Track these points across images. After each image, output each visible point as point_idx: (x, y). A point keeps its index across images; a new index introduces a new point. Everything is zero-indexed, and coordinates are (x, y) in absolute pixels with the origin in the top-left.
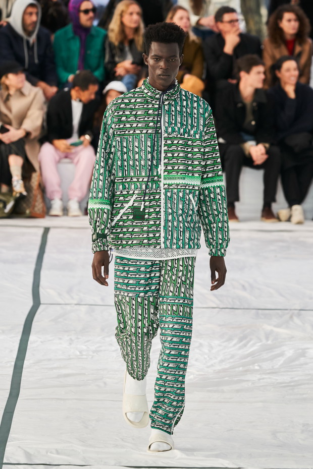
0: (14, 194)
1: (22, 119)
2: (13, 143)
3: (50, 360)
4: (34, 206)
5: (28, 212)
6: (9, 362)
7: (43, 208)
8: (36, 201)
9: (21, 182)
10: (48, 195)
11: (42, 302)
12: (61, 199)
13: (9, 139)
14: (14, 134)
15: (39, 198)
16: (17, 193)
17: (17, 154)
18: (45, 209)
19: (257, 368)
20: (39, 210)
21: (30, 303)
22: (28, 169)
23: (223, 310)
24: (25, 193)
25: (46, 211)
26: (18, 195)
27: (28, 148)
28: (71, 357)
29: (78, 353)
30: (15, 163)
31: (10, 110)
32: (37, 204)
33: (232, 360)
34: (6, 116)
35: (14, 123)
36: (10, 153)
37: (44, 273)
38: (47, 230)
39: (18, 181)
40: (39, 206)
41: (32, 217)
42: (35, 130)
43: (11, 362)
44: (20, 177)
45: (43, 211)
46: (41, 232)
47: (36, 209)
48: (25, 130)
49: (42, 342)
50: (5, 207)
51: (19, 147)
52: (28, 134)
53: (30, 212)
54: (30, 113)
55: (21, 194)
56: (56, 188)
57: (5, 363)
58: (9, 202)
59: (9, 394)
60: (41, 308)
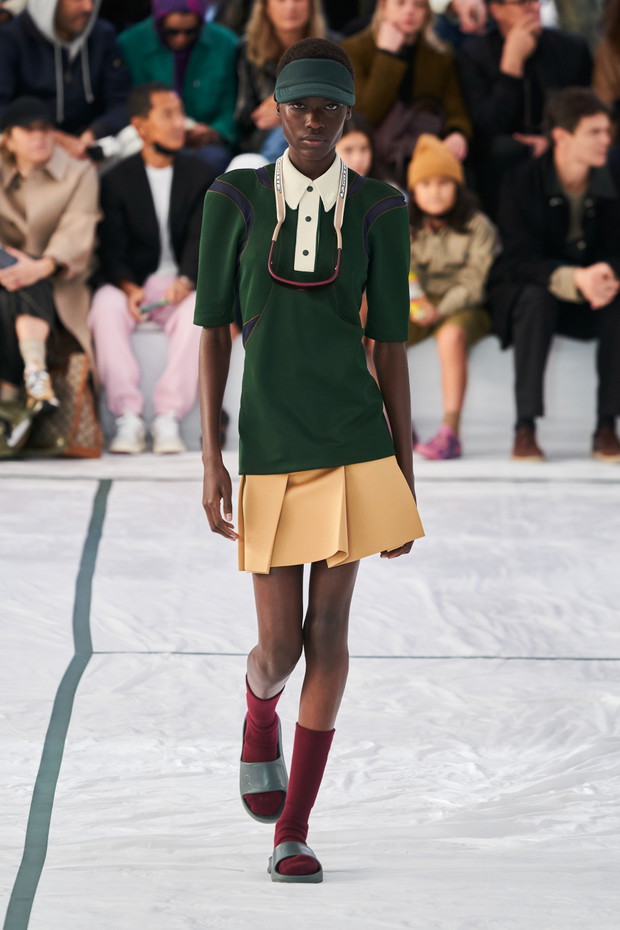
0: (30, 402)
2: (25, 289)
3: (114, 779)
4: (76, 432)
5: (60, 442)
6: (19, 785)
7: (96, 433)
8: (78, 419)
9: (45, 376)
11: (94, 650)
12: (141, 416)
13: (17, 281)
14: (27, 270)
15: (87, 411)
16: (36, 401)
17: (34, 313)
18: (101, 438)
19: (588, 792)
20: (86, 439)
21: (69, 652)
22: (62, 346)
23: (510, 661)
24: (54, 402)
25: (103, 444)
26: (39, 407)
27: (62, 303)
28: (163, 772)
29: (180, 764)
30: (31, 334)
31: (23, 214)
32: (82, 426)
33: (530, 776)
35: (30, 243)
36: (20, 311)
37: (98, 583)
38: (105, 486)
39: (37, 374)
40: (86, 431)
41: (70, 455)
42: (77, 260)
43: (27, 785)
44: (42, 366)
45: (96, 442)
46: (92, 489)
47: (80, 438)
48: (54, 259)
50: (8, 432)
51: (39, 298)
52: (60, 269)
53: (67, 445)
54: (66, 219)
55: (46, 403)
56: (130, 389)
57: (13, 787)
58: (17, 423)
59: (21, 857)
60: (95, 660)
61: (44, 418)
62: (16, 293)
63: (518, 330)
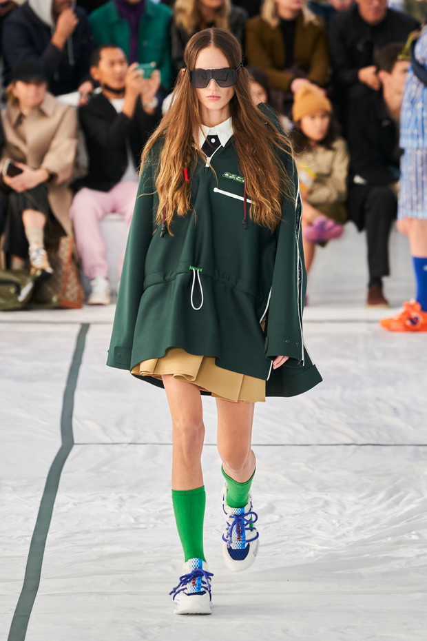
0: (33, 271)
2: (29, 191)
3: (87, 532)
4: (65, 291)
5: (55, 299)
6: (22, 537)
7: (79, 292)
8: (67, 281)
9: (43, 253)
10: (87, 272)
11: (75, 442)
12: (107, 279)
13: (23, 185)
14: (30, 177)
15: (72, 276)
16: (37, 270)
17: (36, 208)
18: (82, 295)
19: (414, 537)
20: (72, 295)
21: (58, 444)
22: (54, 232)
23: (363, 447)
24: (49, 270)
25: (84, 299)
26: (39, 273)
27: (53, 199)
28: (121, 526)
29: (132, 521)
30: (33, 222)
31: (24, 140)
32: (69, 286)
33: (375, 527)
34: (17, 148)
35: (30, 160)
36: (25, 207)
37: (79, 396)
38: (85, 327)
39: (37, 251)
40: (72, 289)
41: (62, 307)
42: (64, 170)
43: (27, 536)
44: (41, 245)
45: (79, 298)
46: (76, 330)
47: (68, 294)
48: (47, 170)
49: (75, 504)
50: (18, 292)
51: (39, 197)
52: (52, 177)
53: (59, 300)
54: (55, 143)
55: (43, 271)
56: (100, 260)
57: (17, 538)
58: (24, 285)
59: (22, 587)
60: (75, 450)
61: (43, 281)
62: (22, 194)
63: (369, 217)
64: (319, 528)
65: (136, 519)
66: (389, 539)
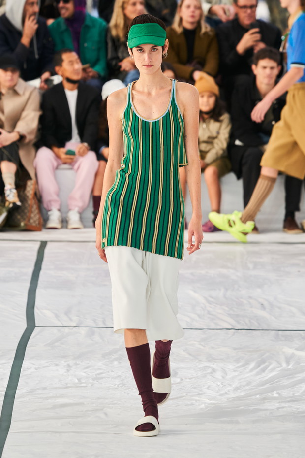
0: (7, 204)
1: (15, 120)
2: (5, 147)
3: (45, 388)
4: (30, 218)
5: (22, 224)
7: (39, 218)
8: (31, 212)
9: (15, 191)
10: (45, 205)
11: (36, 325)
12: (59, 210)
13: (1, 143)
14: (6, 138)
15: (35, 208)
16: (10, 203)
17: (10, 160)
18: (42, 221)
19: (276, 395)
20: (35, 222)
21: (24, 326)
22: (22, 177)
23: (239, 331)
24: (19, 203)
25: (43, 224)
26: (11, 205)
27: (22, 153)
28: (69, 385)
29: (77, 381)
30: (8, 170)
31: (2, 111)
32: (32, 215)
33: (247, 388)
35: (7, 125)
36: (2, 159)
37: (39, 292)
38: (43, 244)
39: (11, 190)
40: (35, 217)
41: (27, 230)
42: (30, 133)
44: (13, 186)
45: (39, 223)
46: (37, 246)
47: (32, 221)
48: (18, 133)
49: (36, 369)
51: (12, 152)
52: (22, 138)
53: (25, 225)
54: (24, 114)
55: (14, 204)
56: (55, 197)
60: (36, 330)
61: (14, 211)
62: (0, 149)
63: (245, 169)
64: (208, 388)
65: (79, 380)
66: (258, 396)
